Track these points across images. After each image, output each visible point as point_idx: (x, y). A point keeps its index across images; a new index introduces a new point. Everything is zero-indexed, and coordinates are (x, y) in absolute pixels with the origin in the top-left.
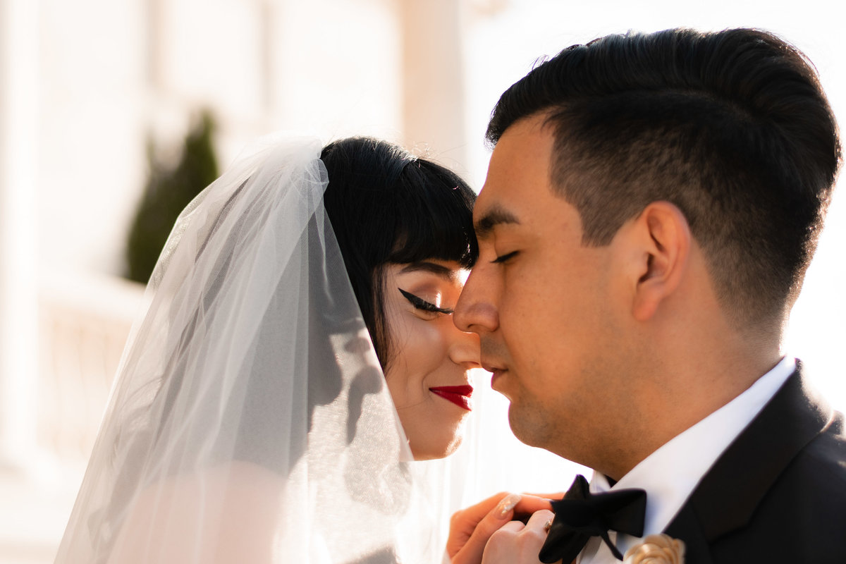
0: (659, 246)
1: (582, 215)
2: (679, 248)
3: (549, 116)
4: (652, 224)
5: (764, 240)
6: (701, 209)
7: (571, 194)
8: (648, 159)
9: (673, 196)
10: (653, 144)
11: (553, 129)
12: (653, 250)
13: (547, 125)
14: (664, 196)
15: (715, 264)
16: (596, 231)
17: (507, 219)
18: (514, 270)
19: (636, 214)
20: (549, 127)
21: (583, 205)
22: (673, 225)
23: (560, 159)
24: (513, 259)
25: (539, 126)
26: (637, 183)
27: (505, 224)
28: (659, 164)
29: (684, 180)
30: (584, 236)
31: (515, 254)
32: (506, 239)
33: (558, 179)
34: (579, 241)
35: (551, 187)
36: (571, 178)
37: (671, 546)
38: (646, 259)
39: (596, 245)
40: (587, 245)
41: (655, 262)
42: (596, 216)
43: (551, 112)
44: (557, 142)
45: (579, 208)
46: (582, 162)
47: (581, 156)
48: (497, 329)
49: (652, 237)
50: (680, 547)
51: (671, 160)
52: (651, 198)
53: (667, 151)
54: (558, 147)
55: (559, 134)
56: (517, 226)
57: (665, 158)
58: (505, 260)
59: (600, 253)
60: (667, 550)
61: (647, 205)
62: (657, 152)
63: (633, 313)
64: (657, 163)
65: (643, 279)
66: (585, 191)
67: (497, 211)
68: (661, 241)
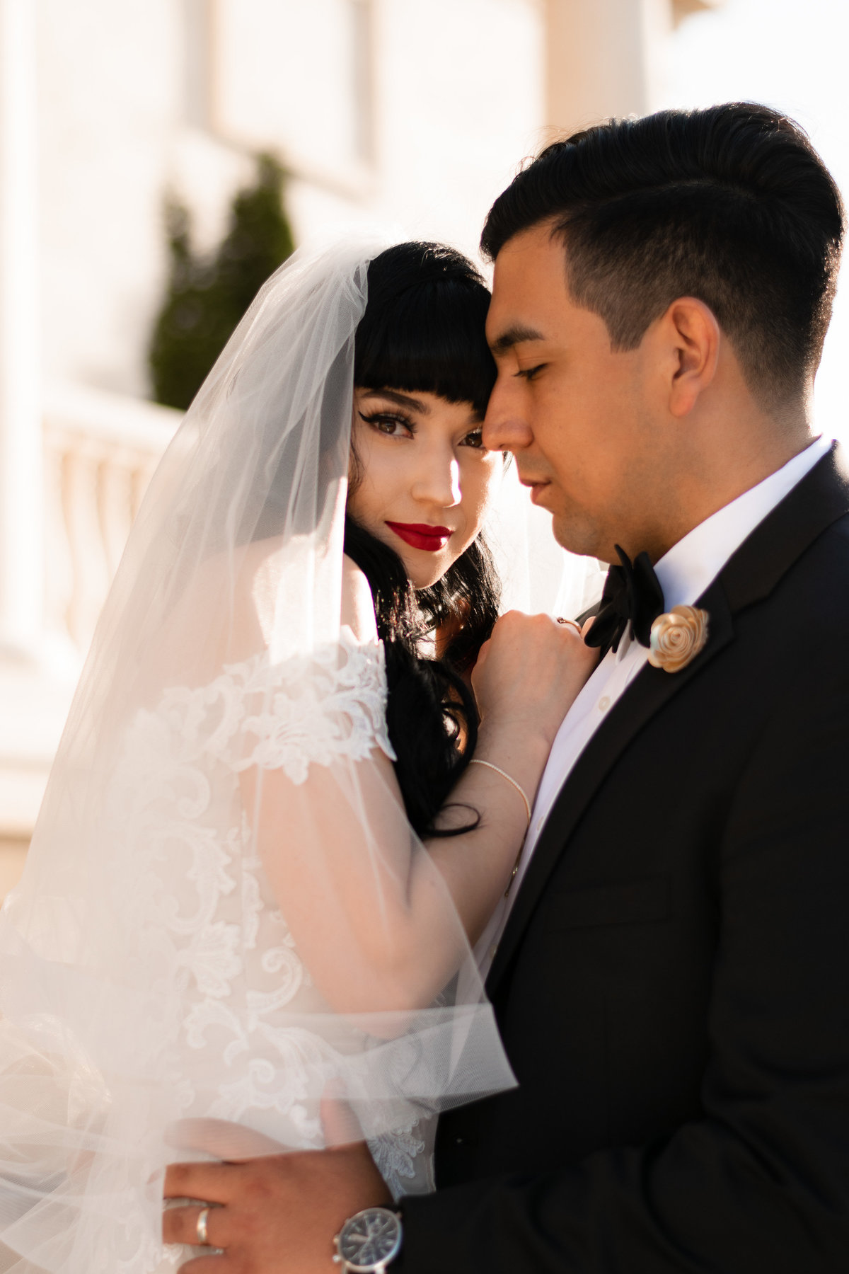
0: (687, 340)
1: (607, 322)
2: (709, 341)
3: (555, 226)
4: (678, 319)
5: (786, 319)
6: (723, 298)
7: (592, 303)
8: (665, 257)
9: (693, 290)
10: (666, 241)
11: (562, 240)
12: (683, 345)
13: (556, 235)
14: (687, 292)
15: (743, 350)
16: (624, 336)
17: (530, 336)
18: (544, 382)
19: (661, 313)
20: (558, 238)
21: (607, 313)
22: (700, 319)
23: (575, 270)
24: (540, 374)
25: (546, 238)
26: (657, 282)
27: (528, 342)
28: (676, 260)
29: (702, 272)
30: (612, 344)
31: (541, 367)
32: (530, 354)
33: (576, 290)
34: (608, 348)
35: (570, 300)
36: (590, 287)
37: (695, 615)
38: (677, 355)
39: (626, 349)
40: (617, 352)
41: (685, 357)
42: (620, 322)
43: (554, 223)
44: (568, 252)
45: (603, 315)
46: (598, 270)
47: (596, 264)
48: (531, 441)
49: (680, 333)
50: (704, 617)
51: (686, 254)
52: (676, 296)
53: (681, 247)
54: (571, 257)
55: (569, 244)
56: (541, 342)
57: (680, 253)
58: (531, 375)
59: (632, 356)
60: (692, 619)
61: (671, 302)
62: (672, 249)
63: (669, 409)
64: (673, 259)
65: (677, 375)
66: (607, 298)
67: (518, 329)
68: (689, 335)
